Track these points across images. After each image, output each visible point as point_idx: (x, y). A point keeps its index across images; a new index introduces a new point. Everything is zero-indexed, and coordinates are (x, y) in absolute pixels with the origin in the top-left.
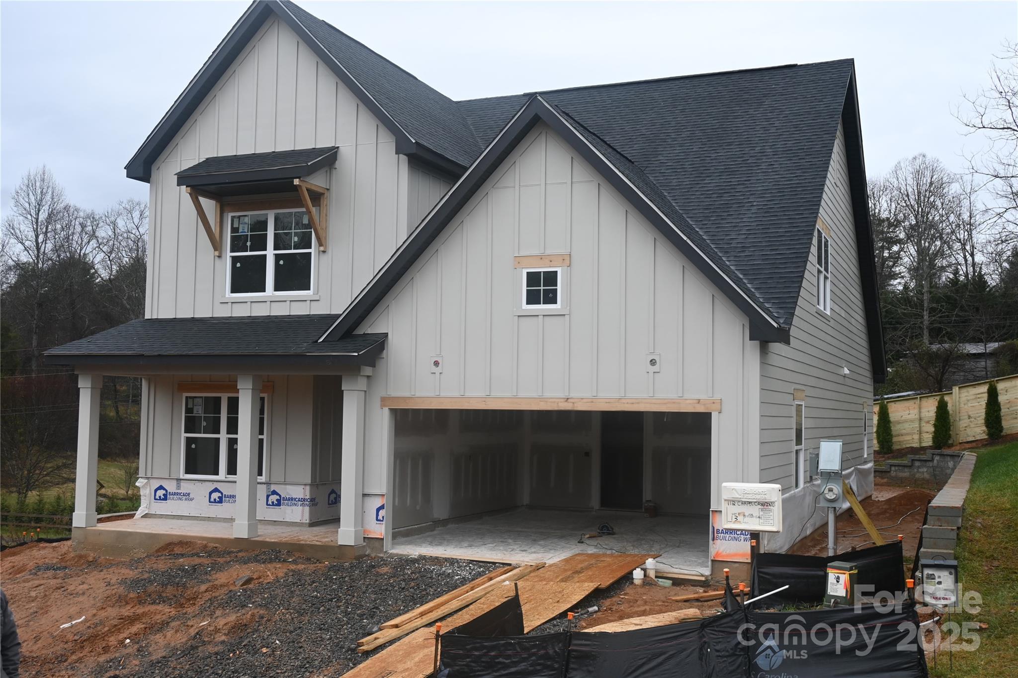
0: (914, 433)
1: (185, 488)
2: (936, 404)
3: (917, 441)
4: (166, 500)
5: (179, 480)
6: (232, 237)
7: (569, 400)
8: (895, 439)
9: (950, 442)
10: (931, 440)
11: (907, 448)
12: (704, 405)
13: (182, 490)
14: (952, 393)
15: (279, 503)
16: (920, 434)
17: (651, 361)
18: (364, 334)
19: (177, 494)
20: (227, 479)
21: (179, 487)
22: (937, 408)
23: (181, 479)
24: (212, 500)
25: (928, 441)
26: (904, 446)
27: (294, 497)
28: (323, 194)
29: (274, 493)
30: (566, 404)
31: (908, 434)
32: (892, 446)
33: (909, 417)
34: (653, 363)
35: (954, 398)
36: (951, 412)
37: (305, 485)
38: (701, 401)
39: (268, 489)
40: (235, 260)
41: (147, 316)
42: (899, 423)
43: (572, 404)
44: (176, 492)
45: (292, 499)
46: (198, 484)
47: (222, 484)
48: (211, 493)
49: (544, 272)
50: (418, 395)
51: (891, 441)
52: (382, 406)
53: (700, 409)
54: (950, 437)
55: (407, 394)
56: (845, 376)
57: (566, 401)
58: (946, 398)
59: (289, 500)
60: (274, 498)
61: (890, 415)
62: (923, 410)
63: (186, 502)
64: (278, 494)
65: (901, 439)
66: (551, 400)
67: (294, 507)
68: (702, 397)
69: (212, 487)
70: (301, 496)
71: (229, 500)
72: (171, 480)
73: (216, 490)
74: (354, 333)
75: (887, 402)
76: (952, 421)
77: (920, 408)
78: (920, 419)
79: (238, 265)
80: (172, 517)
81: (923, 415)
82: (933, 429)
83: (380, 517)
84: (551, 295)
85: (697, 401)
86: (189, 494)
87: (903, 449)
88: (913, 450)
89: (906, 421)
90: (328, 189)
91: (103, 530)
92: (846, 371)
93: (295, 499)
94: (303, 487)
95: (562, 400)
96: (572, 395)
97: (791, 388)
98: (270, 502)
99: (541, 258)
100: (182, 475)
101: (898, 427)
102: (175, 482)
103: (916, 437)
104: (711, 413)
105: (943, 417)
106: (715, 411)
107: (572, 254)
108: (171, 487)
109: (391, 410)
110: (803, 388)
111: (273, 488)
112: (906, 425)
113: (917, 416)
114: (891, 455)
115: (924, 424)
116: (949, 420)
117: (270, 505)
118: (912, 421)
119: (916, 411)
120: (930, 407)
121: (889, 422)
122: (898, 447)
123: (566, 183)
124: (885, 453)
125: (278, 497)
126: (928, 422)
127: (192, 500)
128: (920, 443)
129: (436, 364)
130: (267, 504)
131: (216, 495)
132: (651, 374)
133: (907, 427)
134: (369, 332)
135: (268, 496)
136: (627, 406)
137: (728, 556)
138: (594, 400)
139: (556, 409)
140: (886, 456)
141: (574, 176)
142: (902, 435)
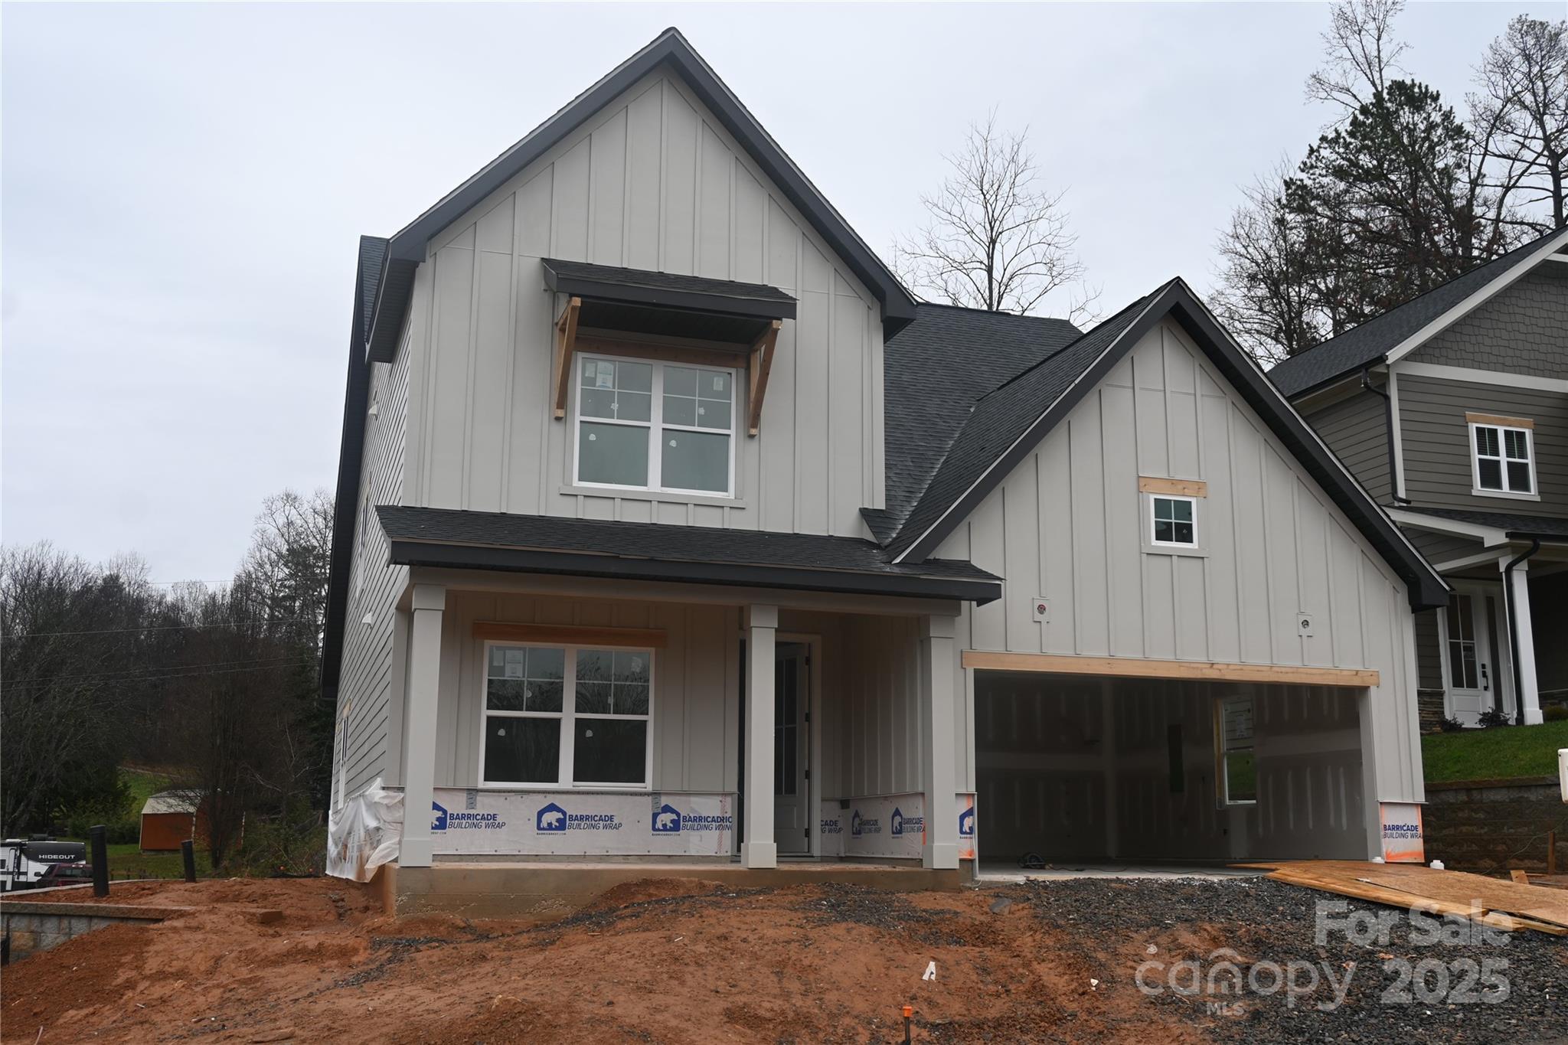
1: (484, 805)
4: (445, 828)
5: (473, 792)
7: (1215, 666)
12: (1361, 677)
13: (480, 810)
15: (676, 826)
17: (1303, 622)
19: (469, 816)
20: (574, 789)
21: (471, 804)
23: (478, 791)
24: (544, 824)
27: (704, 814)
29: (667, 809)
30: (1211, 671)
34: (1306, 623)
37: (725, 794)
38: (1358, 672)
39: (656, 803)
40: (586, 428)
43: (1218, 671)
44: (466, 812)
45: (700, 819)
46: (513, 797)
47: (564, 797)
48: (540, 814)
49: (1175, 501)
50: (1015, 650)
52: (965, 665)
53: (1356, 682)
55: (1000, 650)
57: (1211, 667)
59: (695, 820)
60: (666, 818)
63: (489, 830)
64: (673, 811)
66: (1192, 665)
67: (704, 832)
68: (1359, 668)
69: (544, 802)
70: (717, 813)
71: (580, 825)
72: (455, 793)
73: (552, 808)
79: (593, 437)
80: (457, 858)
83: (966, 828)
84: (1185, 531)
85: (1355, 673)
86: (494, 817)
91: (471, 870)
93: (706, 819)
94: (720, 798)
95: (1206, 666)
96: (1217, 660)
98: (659, 825)
99: (1171, 482)
100: (482, 784)
102: (463, 796)
104: (1368, 687)
106: (1374, 685)
107: (1208, 482)
108: (455, 804)
109: (975, 671)
111: (664, 801)
117: (659, 830)
125: (674, 817)
127: (500, 826)
129: (1041, 609)
130: (654, 829)
131: (551, 817)
132: (1304, 639)
135: (655, 816)
136: (1278, 675)
137: (1397, 856)
138: (1244, 668)
139: (1200, 676)
141: (1201, 388)
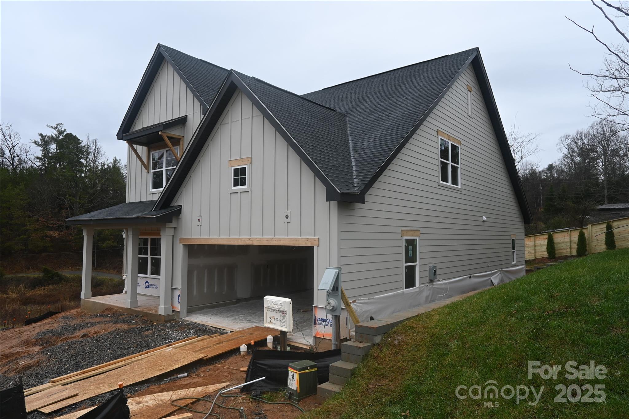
0: (568, 249)
2: (578, 234)
3: (569, 252)
6: (152, 163)
7: (251, 239)
8: (556, 252)
9: (587, 253)
10: (576, 252)
11: (564, 256)
12: (311, 241)
14: (587, 228)
16: (571, 249)
17: (286, 216)
18: (174, 206)
20: (150, 277)
22: (579, 236)
24: (146, 286)
25: (574, 253)
26: (562, 255)
28: (181, 139)
30: (249, 241)
31: (564, 249)
32: (555, 255)
33: (565, 240)
35: (588, 230)
36: (587, 238)
38: (309, 239)
40: (154, 173)
41: (127, 202)
42: (559, 243)
43: (251, 241)
46: (142, 279)
47: (150, 279)
48: (145, 283)
49: (241, 168)
50: (193, 237)
51: (555, 252)
52: (180, 243)
53: (309, 244)
54: (586, 250)
55: (188, 237)
56: (484, 221)
57: (249, 240)
58: (584, 231)
61: (554, 239)
62: (572, 237)
65: (561, 251)
66: (244, 239)
68: (310, 237)
69: (146, 280)
73: (147, 282)
74: (170, 206)
75: (553, 233)
76: (587, 242)
77: (570, 236)
78: (571, 242)
79: (155, 176)
81: (572, 239)
82: (577, 247)
83: (179, 300)
84: (243, 181)
85: (306, 240)
86: (139, 283)
87: (561, 257)
88: (566, 258)
89: (563, 242)
90: (183, 137)
92: (485, 218)
95: (248, 239)
96: (252, 236)
97: (399, 230)
99: (239, 160)
101: (559, 245)
103: (569, 250)
104: (314, 246)
105: (582, 241)
106: (316, 245)
107: (252, 157)
109: (184, 245)
110: (418, 229)
112: (563, 245)
113: (569, 240)
114: (555, 259)
115: (573, 244)
116: (586, 242)
118: (567, 242)
119: (568, 237)
120: (575, 236)
121: (553, 243)
122: (559, 256)
123: (249, 118)
124: (551, 259)
126: (575, 243)
127: (140, 286)
128: (571, 253)
129: (199, 220)
131: (147, 284)
132: (286, 224)
133: (564, 246)
134: (176, 205)
136: (275, 242)
138: (261, 239)
139: (245, 244)
140: (551, 260)
141: (253, 114)
142: (561, 250)
